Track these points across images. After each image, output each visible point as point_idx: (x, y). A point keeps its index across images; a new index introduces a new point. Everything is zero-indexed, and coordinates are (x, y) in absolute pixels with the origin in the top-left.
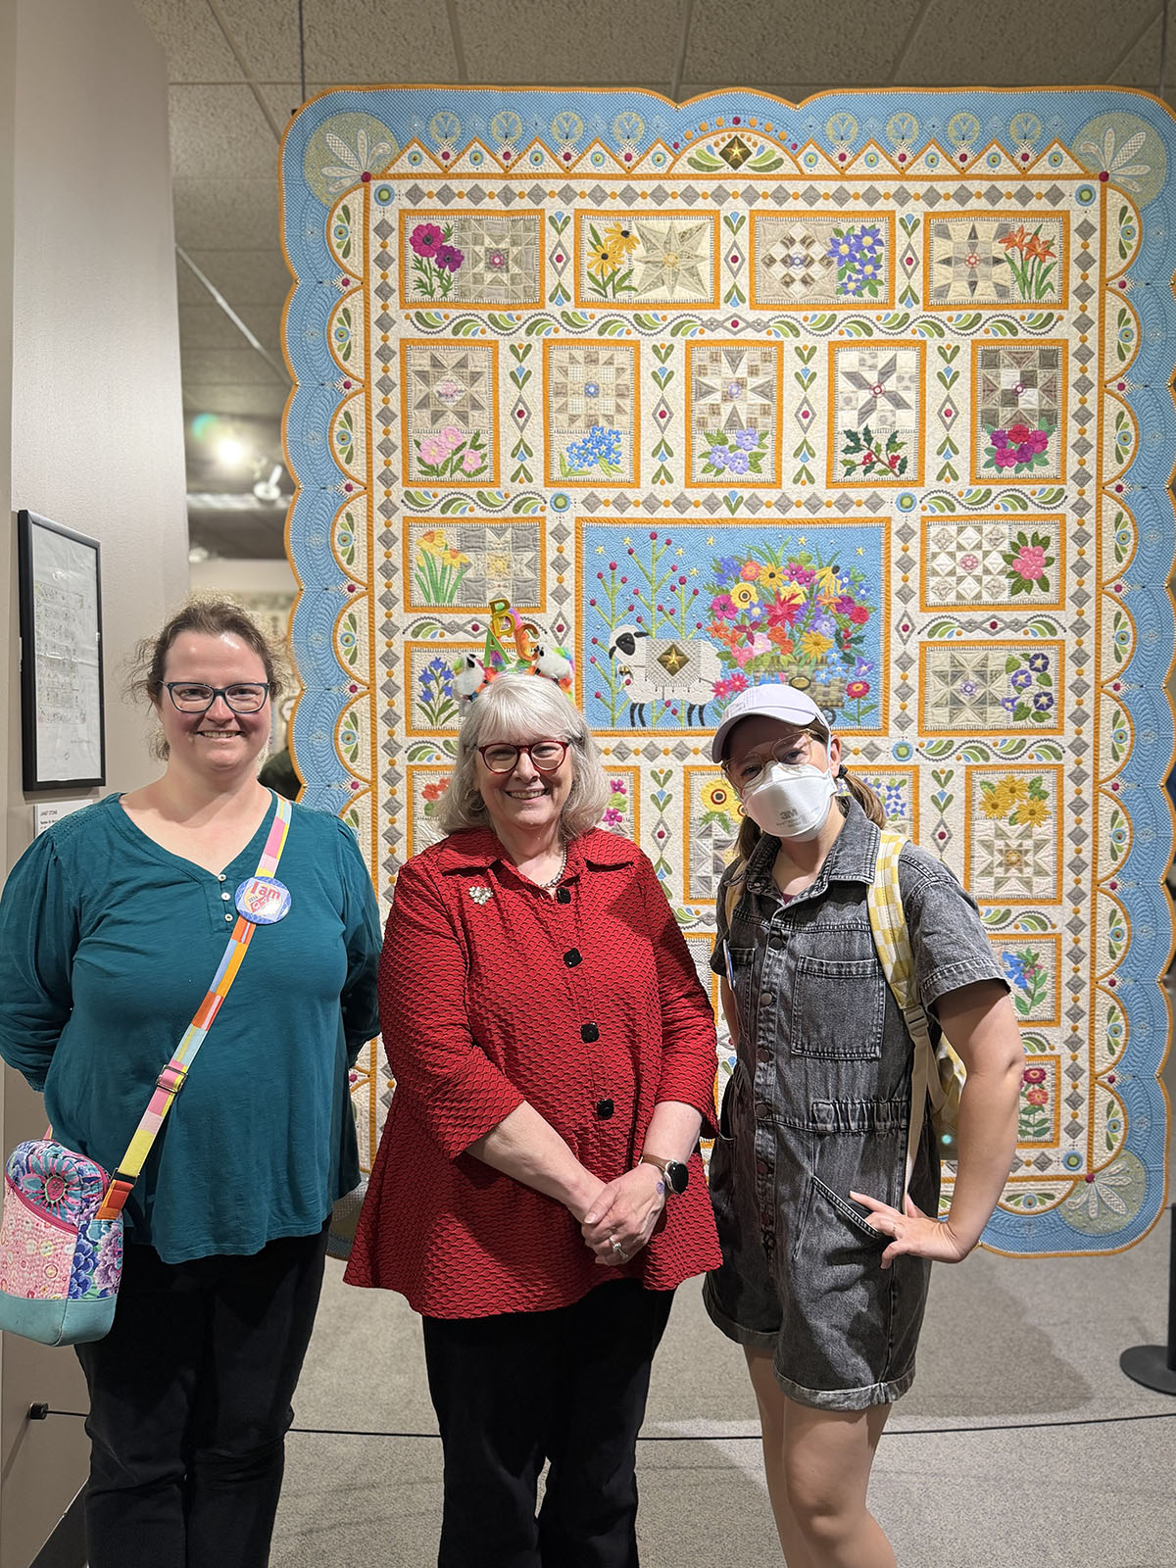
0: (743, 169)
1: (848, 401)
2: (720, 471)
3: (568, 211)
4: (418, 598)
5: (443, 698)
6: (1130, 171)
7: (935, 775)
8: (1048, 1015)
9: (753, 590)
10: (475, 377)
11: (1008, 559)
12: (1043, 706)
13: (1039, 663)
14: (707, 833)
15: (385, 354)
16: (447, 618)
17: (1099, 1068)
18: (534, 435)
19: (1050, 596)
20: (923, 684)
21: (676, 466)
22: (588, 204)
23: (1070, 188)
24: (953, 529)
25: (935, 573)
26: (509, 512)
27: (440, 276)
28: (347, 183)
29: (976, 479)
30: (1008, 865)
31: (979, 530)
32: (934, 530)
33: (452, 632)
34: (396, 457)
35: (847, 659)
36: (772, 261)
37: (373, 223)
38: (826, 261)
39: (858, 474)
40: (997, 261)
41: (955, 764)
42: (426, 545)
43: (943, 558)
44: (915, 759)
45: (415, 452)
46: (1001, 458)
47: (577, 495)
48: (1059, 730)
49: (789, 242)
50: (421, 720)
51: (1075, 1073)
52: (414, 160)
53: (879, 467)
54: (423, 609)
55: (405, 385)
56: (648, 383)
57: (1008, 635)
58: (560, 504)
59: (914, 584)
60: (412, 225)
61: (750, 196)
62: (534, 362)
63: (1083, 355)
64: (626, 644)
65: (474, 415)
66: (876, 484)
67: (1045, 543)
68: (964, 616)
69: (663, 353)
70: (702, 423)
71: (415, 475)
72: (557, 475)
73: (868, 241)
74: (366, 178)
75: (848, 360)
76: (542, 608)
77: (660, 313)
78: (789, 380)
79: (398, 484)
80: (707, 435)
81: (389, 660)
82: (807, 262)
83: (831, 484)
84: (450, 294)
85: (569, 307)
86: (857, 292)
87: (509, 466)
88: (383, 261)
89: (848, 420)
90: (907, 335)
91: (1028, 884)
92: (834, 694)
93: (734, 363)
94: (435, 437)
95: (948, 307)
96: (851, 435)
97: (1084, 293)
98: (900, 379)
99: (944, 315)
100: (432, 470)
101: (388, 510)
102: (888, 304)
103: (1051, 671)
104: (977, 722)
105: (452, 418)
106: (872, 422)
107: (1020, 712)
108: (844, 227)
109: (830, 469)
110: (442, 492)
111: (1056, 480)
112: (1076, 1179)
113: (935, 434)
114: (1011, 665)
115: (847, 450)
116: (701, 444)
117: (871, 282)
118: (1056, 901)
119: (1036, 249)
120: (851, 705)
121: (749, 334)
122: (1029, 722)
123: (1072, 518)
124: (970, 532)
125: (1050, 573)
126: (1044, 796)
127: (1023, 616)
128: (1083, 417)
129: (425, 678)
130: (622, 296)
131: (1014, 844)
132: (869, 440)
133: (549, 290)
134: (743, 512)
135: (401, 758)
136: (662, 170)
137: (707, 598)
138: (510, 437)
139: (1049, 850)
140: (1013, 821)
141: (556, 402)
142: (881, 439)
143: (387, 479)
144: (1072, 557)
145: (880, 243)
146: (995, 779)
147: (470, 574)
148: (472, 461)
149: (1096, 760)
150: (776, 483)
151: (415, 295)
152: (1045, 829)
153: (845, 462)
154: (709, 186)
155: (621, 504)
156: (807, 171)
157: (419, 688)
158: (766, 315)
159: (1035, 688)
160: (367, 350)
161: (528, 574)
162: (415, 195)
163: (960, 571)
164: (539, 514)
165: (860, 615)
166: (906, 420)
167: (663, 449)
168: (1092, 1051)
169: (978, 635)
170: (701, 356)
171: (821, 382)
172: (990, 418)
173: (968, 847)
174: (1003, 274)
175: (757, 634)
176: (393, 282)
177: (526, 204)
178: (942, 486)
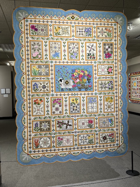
0: (74, 20)
1: (88, 50)
2: (72, 58)
3: (52, 24)
4: (33, 75)
5: (36, 88)
6: (120, 22)
7: (100, 97)
8: (114, 126)
9: (77, 73)
10: (40, 45)
11: (107, 69)
12: (112, 88)
13: (111, 82)
14: (72, 105)
15: (27, 42)
16: (37, 77)
17: (120, 133)
18: (48, 53)
19: (112, 74)
20: (98, 85)
21: (66, 57)
22: (54, 23)
23: (113, 24)
24: (101, 66)
25: (99, 71)
26: (45, 63)
27: (35, 32)
28: (22, 19)
29: (103, 60)
30: (108, 108)
32: (99, 66)
33: (37, 79)
34: (29, 56)
35: (89, 82)
36: (78, 32)
37: (25, 25)
38: (85, 32)
39: (89, 59)
40: (105, 32)
41: (102, 95)
42: (34, 68)
43: (100, 69)
44: (97, 95)
45: (32, 55)
46: (106, 57)
47: (54, 61)
48: (114, 91)
49: (80, 29)
50: (33, 91)
51: (117, 133)
52: (31, 16)
53: (92, 58)
54: (33, 76)
55: (30, 46)
56: (62, 47)
57: (108, 79)
58: (52, 62)
59: (96, 73)
60: (31, 25)
61: (75, 23)
62: (48, 44)
63: (115, 44)
64: (61, 80)
65: (40, 50)
66: (91, 60)
67: (112, 67)
68: (103, 77)
69: (64, 43)
70: (70, 52)
71: (32, 58)
72: (51, 58)
73: (89, 29)
74: (24, 18)
75: (88, 44)
76: (49, 76)
77: (64, 38)
78: (80, 47)
79: (30, 59)
80: (70, 54)
81: (29, 83)
82: (82, 32)
83: (86, 60)
84: (36, 34)
85: (52, 37)
86: (88, 36)
87: (45, 57)
88: (27, 30)
89: (88, 52)
90: (95, 41)
91: (111, 110)
92: (87, 87)
93: (73, 45)
94: (35, 53)
95: (99, 38)
96: (88, 54)
97: (115, 37)
98: (94, 47)
99: (99, 39)
100: (34, 58)
101: (28, 63)
102: (92, 37)
103: (113, 83)
104: (104, 90)
105: (37, 51)
106: (91, 52)
107: (109, 89)
108: (87, 28)
109: (86, 58)
110: (36, 61)
111: (113, 60)
112: (118, 147)
113: (98, 54)
114: (108, 83)
115: (88, 56)
116: (70, 55)
117: (90, 35)
118: (114, 112)
119: (110, 31)
120: (89, 88)
121: (75, 41)
122: (111, 90)
123: (115, 64)
124: (103, 66)
125: (112, 71)
126: (112, 99)
127: (109, 77)
128: (116, 52)
129: (34, 86)
130: (59, 35)
131: (109, 105)
132: (90, 55)
133: (49, 34)
134: (75, 63)
135: (31, 97)
136: (64, 19)
137: (71, 75)
138: (45, 53)
139: (113, 106)
140: (109, 102)
141: (51, 49)
142: (92, 54)
143: (28, 59)
144: (115, 69)
145: (91, 30)
146: (107, 97)
147: (40, 71)
148: (39, 56)
149: (118, 94)
150: (79, 60)
151: (31, 34)
152: (113, 103)
153: (88, 57)
154: (69, 22)
155: (60, 62)
156: (82, 20)
157: (33, 87)
158: (77, 39)
159: (111, 86)
160: (25, 41)
161: (48, 72)
162: (31, 21)
163: (102, 71)
164: (49, 63)
165: (90, 77)
166: (95, 52)
167: (65, 55)
168: (119, 131)
169: (104, 79)
170: (69, 43)
171: (84, 47)
172: (105, 52)
173: (104, 106)
174: (106, 34)
175: (78, 79)
176: (28, 32)
177: (46, 23)
178: (99, 60)
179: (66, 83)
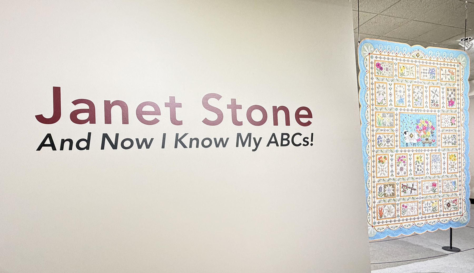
0: (419, 58)
1: (432, 95)
2: (417, 105)
3: (397, 62)
4: (377, 125)
5: (381, 142)
6: (463, 63)
7: (443, 154)
8: (457, 190)
9: (421, 124)
10: (384, 88)
11: (451, 120)
12: (455, 142)
13: (454, 136)
14: (416, 164)
15: (372, 84)
16: (381, 129)
17: (463, 198)
18: (393, 98)
19: (455, 126)
20: (441, 139)
21: (411, 104)
22: (399, 61)
23: (456, 64)
24: (444, 115)
25: (442, 122)
26: (389, 111)
27: (380, 71)
28: (367, 54)
29: (447, 108)
30: (452, 167)
31: (447, 116)
32: (442, 116)
33: (382, 131)
34: (374, 101)
35: (432, 135)
36: (422, 73)
37: (370, 62)
38: (428, 73)
39: (433, 107)
40: (448, 75)
41: (446, 152)
42: (378, 116)
43: (443, 120)
44: (441, 151)
45: (376, 100)
46: (449, 105)
47: (399, 108)
48: (457, 146)
49: (424, 70)
50: (378, 146)
51: (460, 199)
52: (376, 52)
53: (435, 105)
54: (378, 127)
55: (375, 89)
56: (407, 91)
57: (451, 132)
58: (396, 110)
59: (440, 124)
60: (376, 62)
61: (419, 62)
62: (392, 86)
63: (458, 90)
64: (405, 133)
65: (384, 94)
66: (435, 108)
67: (454, 118)
68: (446, 129)
69: (409, 86)
70: (414, 98)
71: (377, 104)
72: (396, 105)
73: (433, 70)
74: (369, 54)
75: (431, 89)
76: (394, 127)
77: (409, 80)
78: (424, 91)
79: (374, 106)
80: (415, 99)
81: (373, 136)
82: (426, 73)
83: (430, 108)
84: (381, 74)
85: (397, 78)
86: (432, 78)
87: (389, 103)
88: (372, 68)
89: (432, 98)
90: (438, 86)
91: (454, 170)
92: (431, 141)
93: (418, 88)
94: (379, 98)
95: (443, 81)
96: (432, 100)
97: (458, 80)
98: (438, 92)
99: (442, 83)
100: (379, 104)
101: (373, 110)
102: (436, 80)
103: (456, 137)
104: (448, 146)
105: (381, 95)
106: (434, 99)
107: (453, 144)
108: (430, 68)
109: (430, 106)
110: (380, 107)
111: (456, 108)
112: (461, 215)
113: (442, 101)
114: (452, 137)
115: (432, 103)
116: (414, 101)
117: (434, 77)
118: (457, 173)
119: (453, 74)
120: (433, 143)
121: (420, 84)
122: (454, 145)
123: (458, 114)
124: (446, 116)
125: (455, 122)
126: (455, 156)
127: (453, 129)
128: (458, 99)
129: (378, 139)
130: (404, 76)
131: (453, 164)
132: (434, 101)
133: (394, 75)
134: (420, 112)
135: (375, 152)
136: (408, 57)
137: (416, 126)
138: (389, 98)
139: (457, 165)
140: (452, 160)
141: (396, 93)
142: (435, 101)
143: (373, 105)
144: (458, 120)
145: (435, 71)
146: (450, 154)
147: (384, 121)
148: (384, 102)
149: (461, 151)
150: (423, 107)
151: (377, 74)
152: (456, 162)
153: (431, 105)
154: (414, 60)
155: (404, 110)
156: (426, 59)
157: (377, 141)
158: (421, 81)
159: (454, 140)
160: (370, 83)
161: (392, 121)
162: (376, 57)
163: (445, 122)
164: (393, 111)
165: (434, 129)
166: (438, 98)
167: (409, 101)
168: (462, 195)
169: (448, 132)
170: (414, 87)
171: (428, 92)
172: (448, 99)
173: (448, 165)
174: (449, 77)
175: (421, 131)
176: (373, 72)
177: (391, 60)
178: (442, 109)
179: (410, 136)
